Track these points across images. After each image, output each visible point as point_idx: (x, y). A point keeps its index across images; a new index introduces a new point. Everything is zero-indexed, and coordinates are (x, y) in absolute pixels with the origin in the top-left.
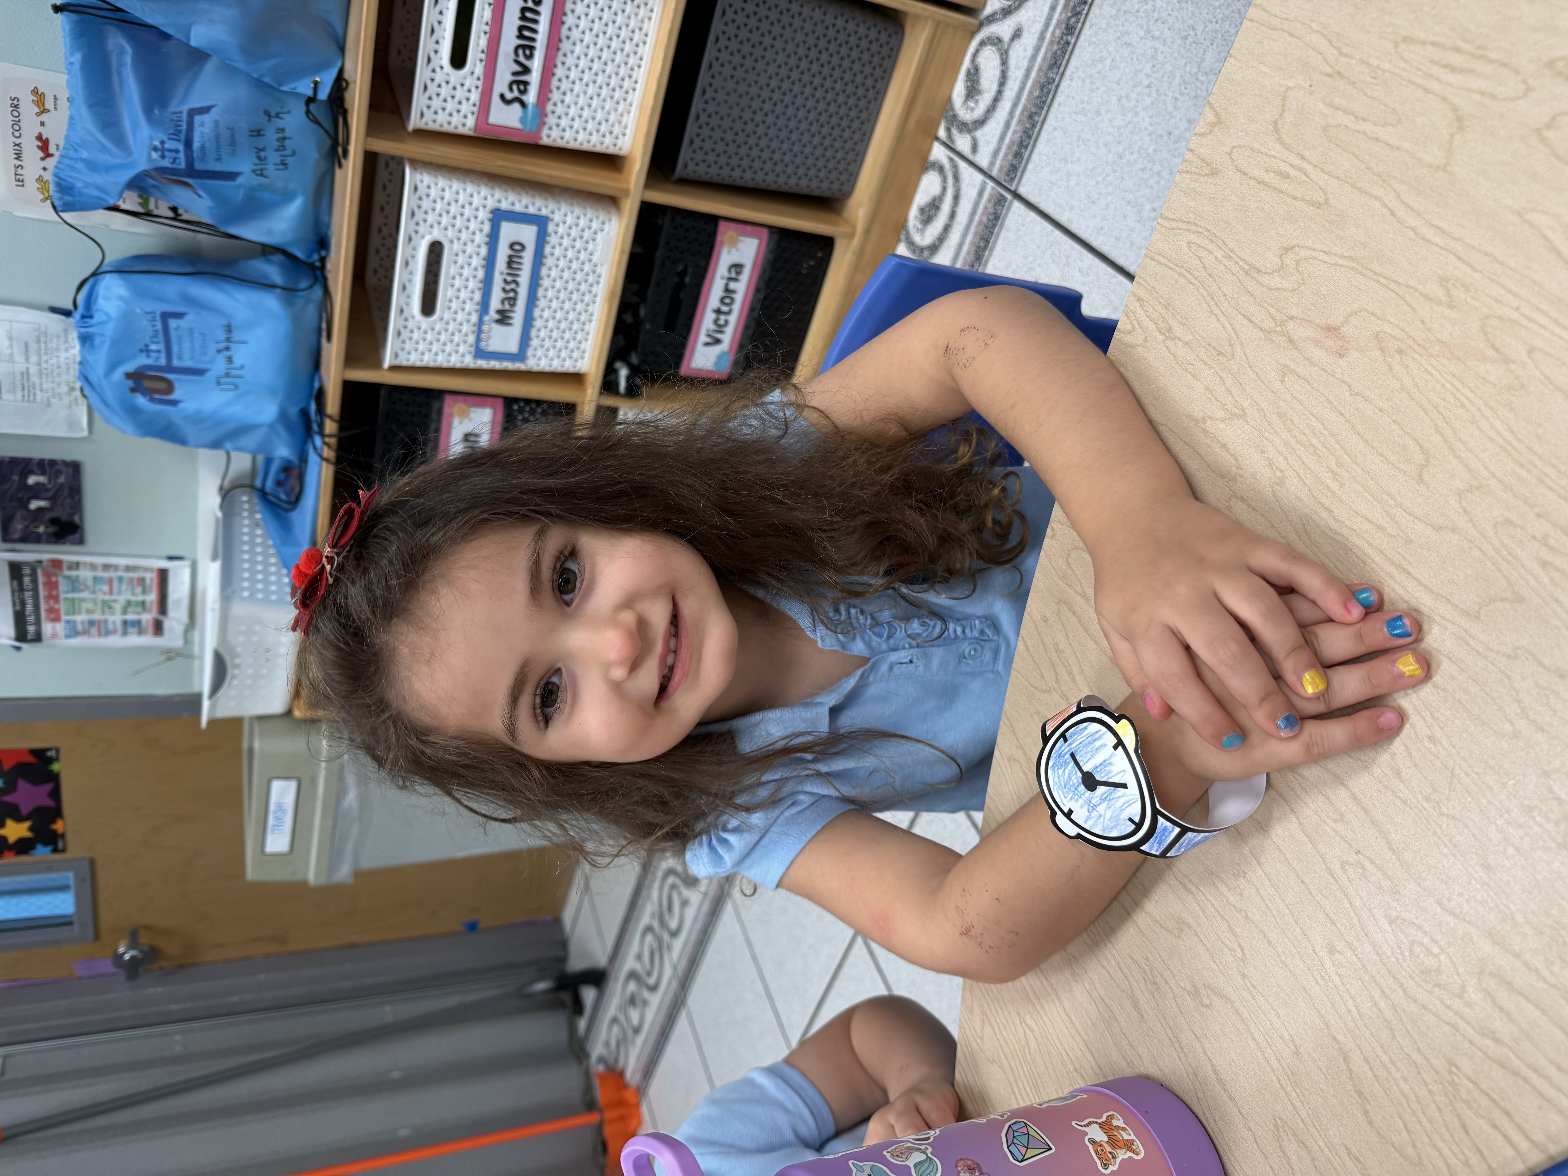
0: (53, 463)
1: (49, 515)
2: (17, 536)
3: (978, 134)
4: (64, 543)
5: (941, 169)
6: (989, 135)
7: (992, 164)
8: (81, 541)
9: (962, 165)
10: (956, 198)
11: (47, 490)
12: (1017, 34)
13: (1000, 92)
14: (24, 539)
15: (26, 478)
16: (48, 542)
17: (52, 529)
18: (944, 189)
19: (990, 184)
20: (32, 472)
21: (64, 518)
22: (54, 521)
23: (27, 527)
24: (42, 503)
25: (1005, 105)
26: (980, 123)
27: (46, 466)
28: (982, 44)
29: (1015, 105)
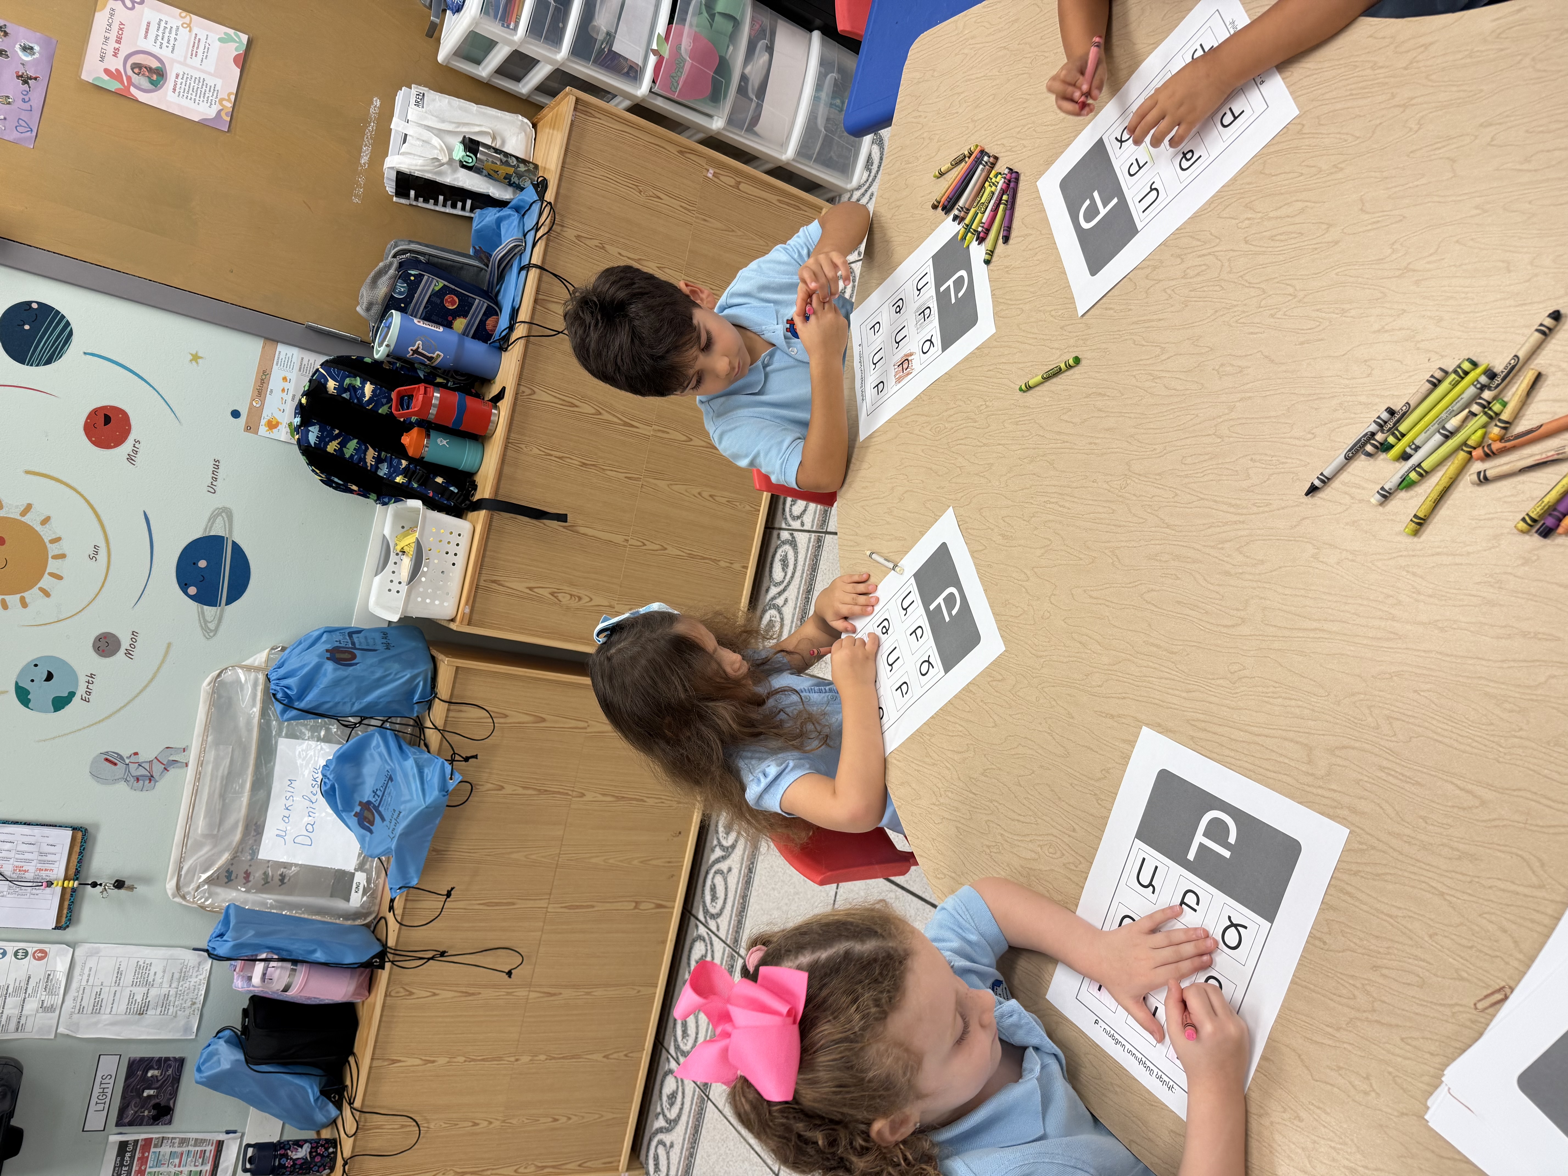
0: (167, 1059)
1: (153, 1102)
2: (127, 1120)
4: (158, 1124)
8: (170, 1123)
11: (158, 1081)
14: (131, 1124)
15: (147, 1073)
16: (148, 1124)
17: (153, 1112)
20: (152, 1068)
21: (163, 1104)
22: (156, 1106)
23: (136, 1112)
24: (151, 1092)
27: (162, 1063)
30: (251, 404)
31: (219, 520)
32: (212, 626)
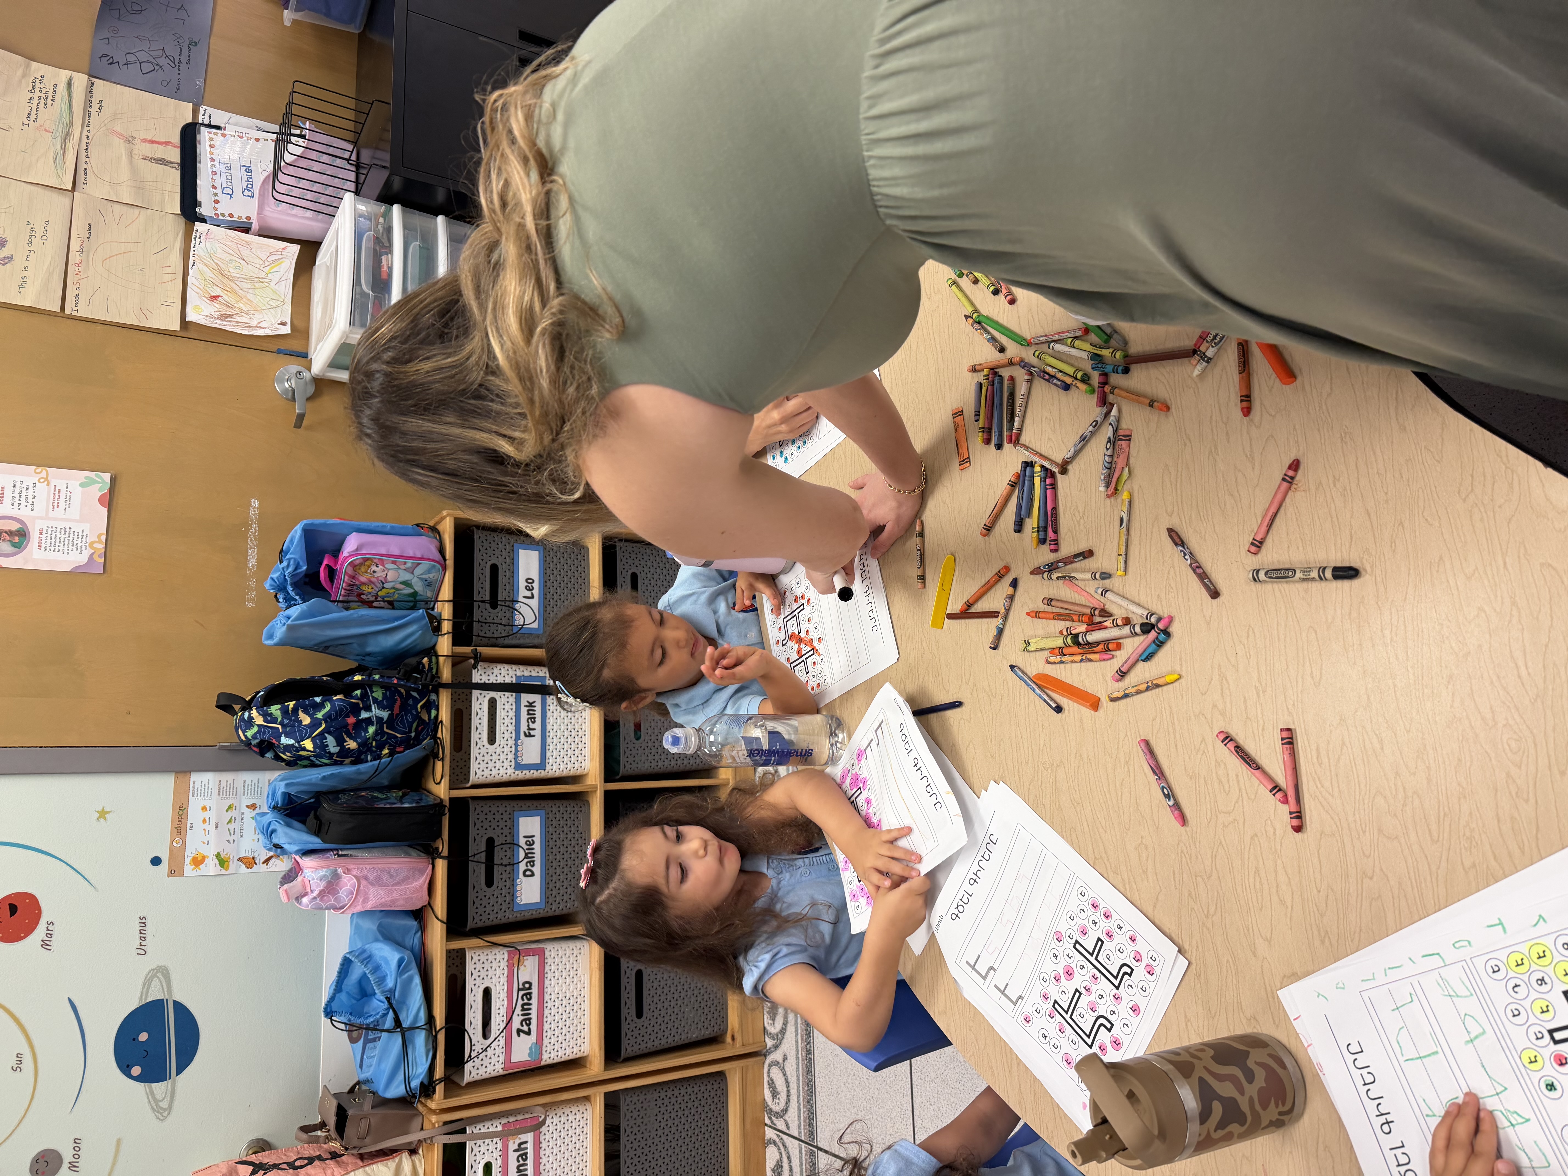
3: (786, 1117)
5: (775, 1143)
6: (792, 1115)
7: (800, 1133)
9: (785, 1137)
10: (789, 1158)
12: (785, 1058)
13: (788, 1091)
18: (781, 1153)
19: (803, 1145)
25: (794, 1098)
26: (785, 1111)
28: (770, 1066)
29: (798, 1097)
30: (171, 844)
31: (155, 983)
32: (164, 1104)
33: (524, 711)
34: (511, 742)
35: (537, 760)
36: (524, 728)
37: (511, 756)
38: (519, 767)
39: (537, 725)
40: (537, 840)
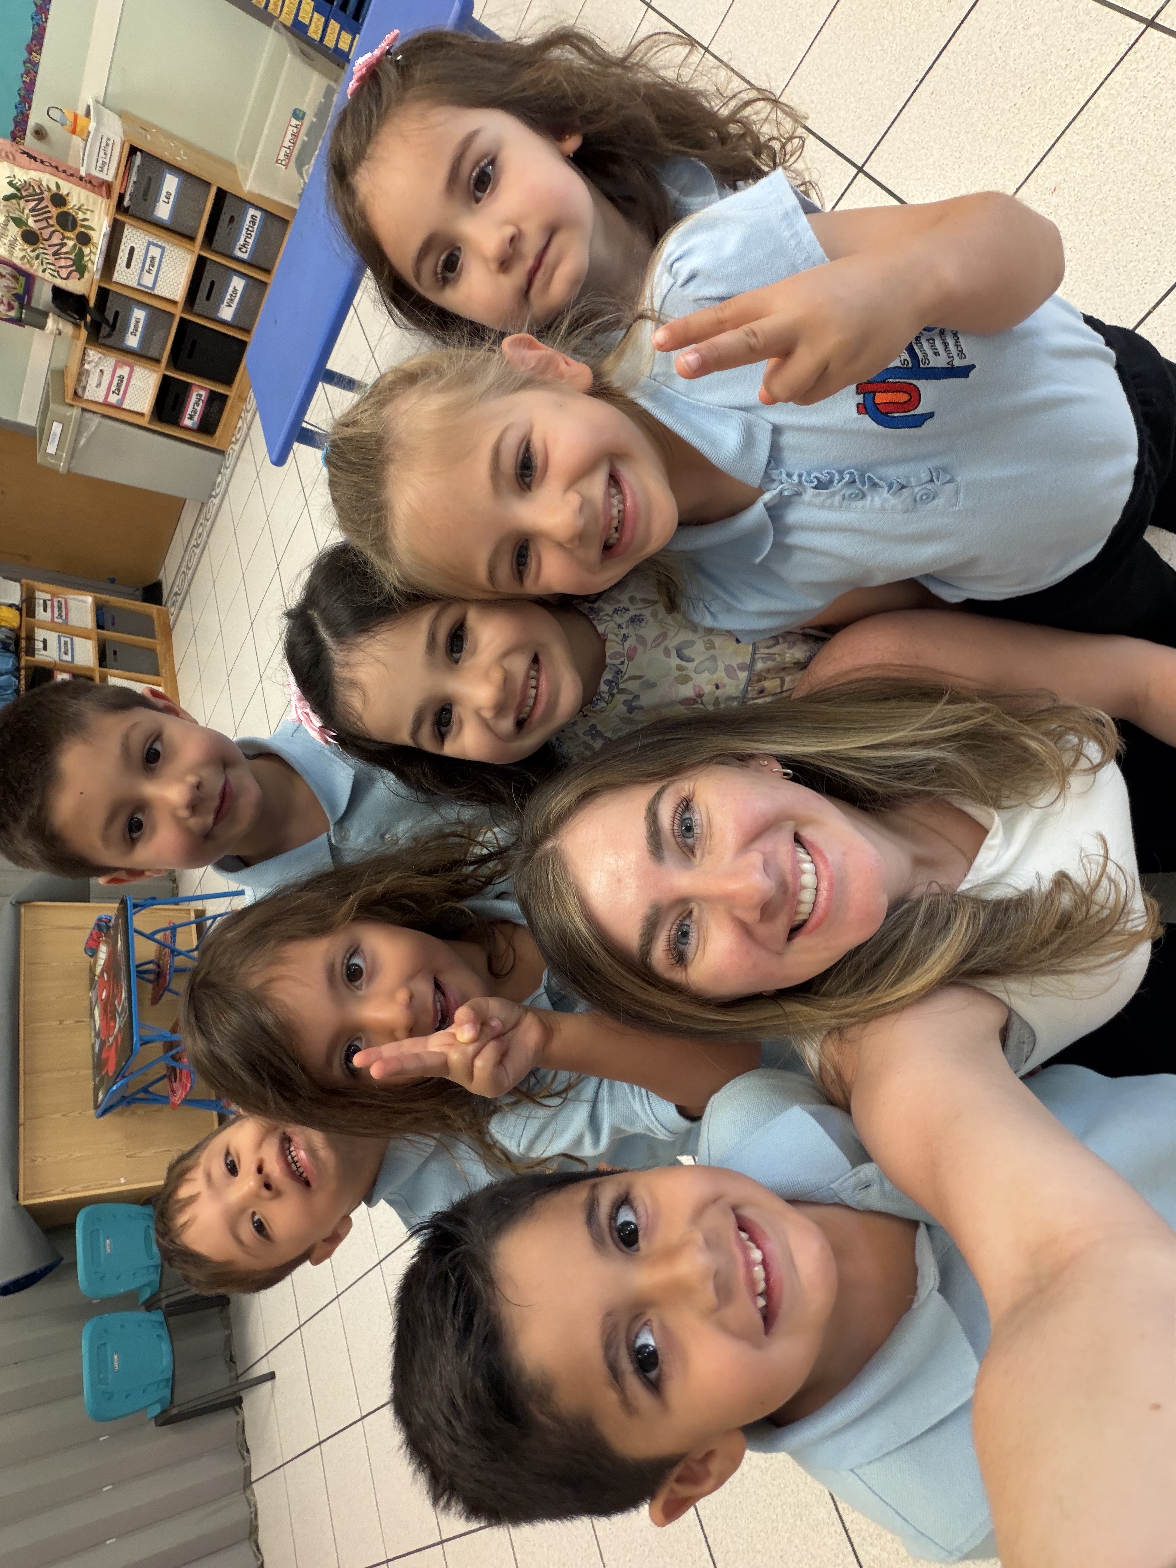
33: (148, 260)
34: (139, 272)
35: (150, 285)
36: (147, 267)
37: (137, 278)
38: (139, 284)
39: (155, 269)
40: (142, 321)
